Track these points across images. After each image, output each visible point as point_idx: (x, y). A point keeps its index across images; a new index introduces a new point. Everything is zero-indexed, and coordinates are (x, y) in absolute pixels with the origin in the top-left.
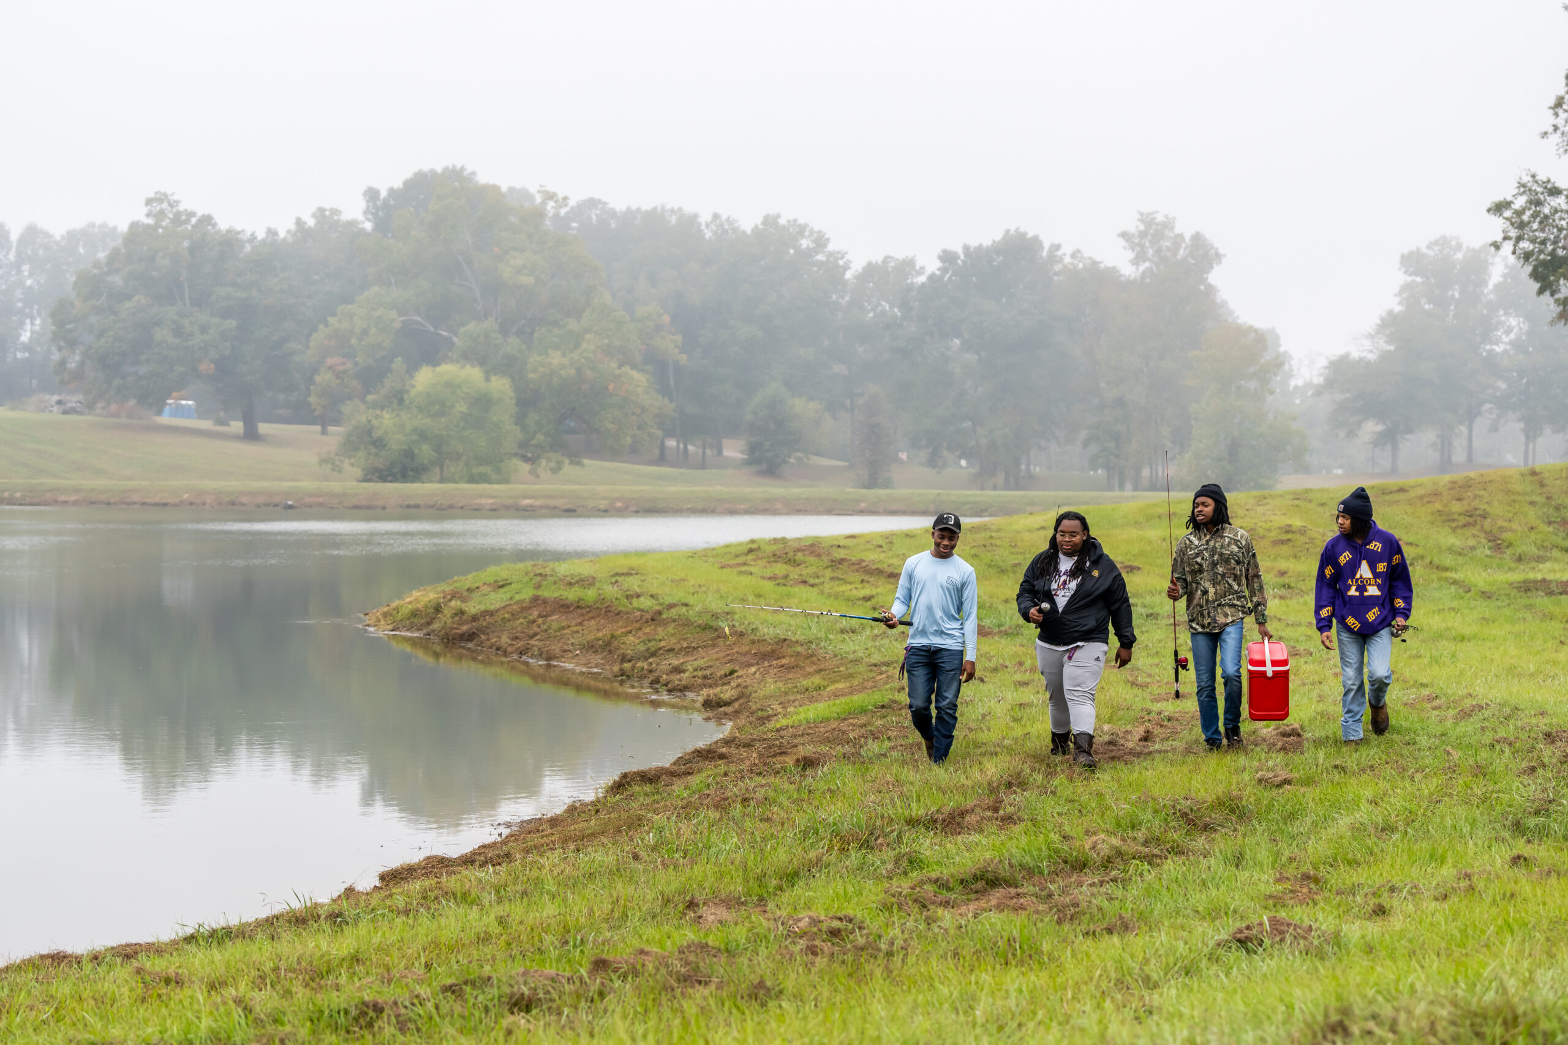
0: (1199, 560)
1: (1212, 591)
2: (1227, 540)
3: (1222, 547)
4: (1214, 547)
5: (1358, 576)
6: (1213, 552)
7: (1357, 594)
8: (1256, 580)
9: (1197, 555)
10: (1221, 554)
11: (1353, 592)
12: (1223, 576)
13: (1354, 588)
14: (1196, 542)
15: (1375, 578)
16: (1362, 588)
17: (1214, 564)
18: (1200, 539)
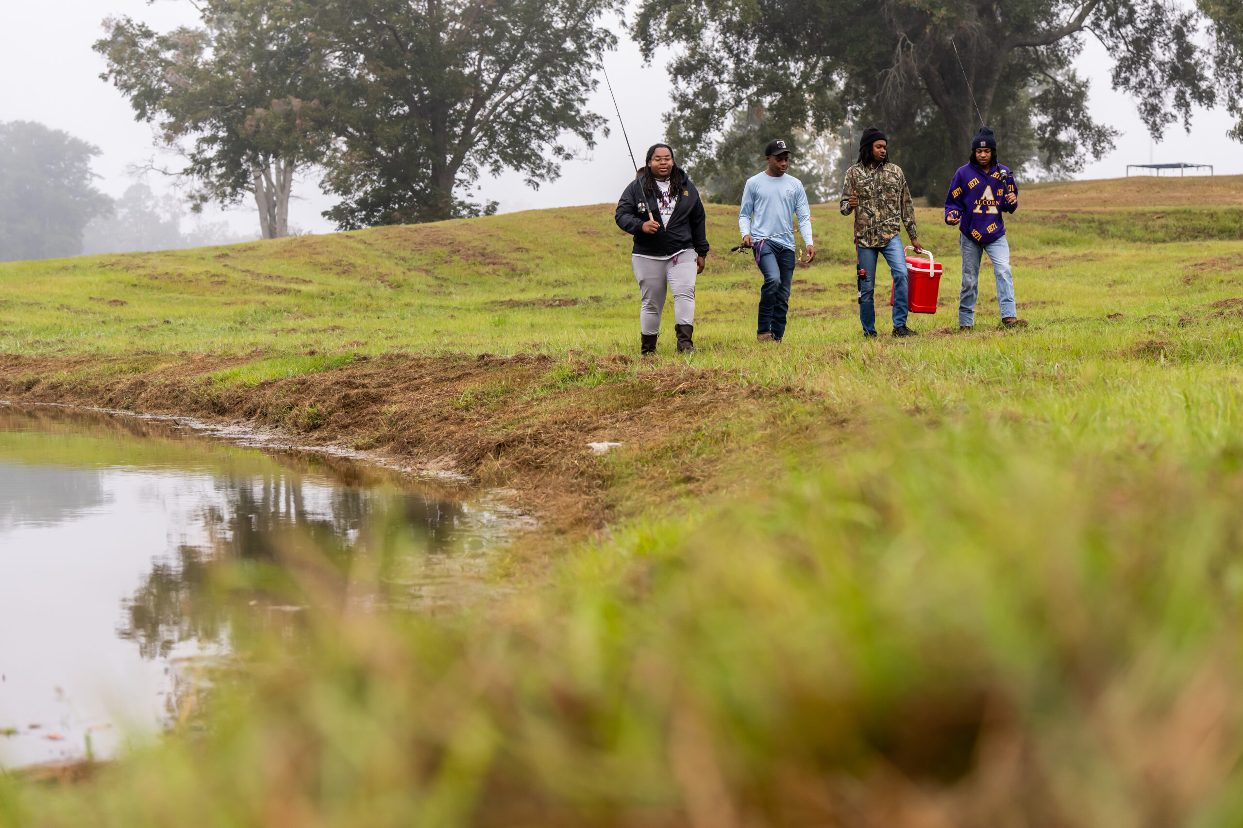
0: (867, 188)
1: (877, 214)
2: (887, 173)
3: (884, 179)
4: (879, 178)
5: (983, 198)
6: (878, 183)
7: (981, 212)
8: (908, 205)
9: (866, 184)
10: (884, 185)
11: (978, 210)
12: (886, 202)
13: (979, 207)
14: (864, 174)
15: (995, 200)
16: (985, 208)
17: (879, 193)
18: (866, 172)
